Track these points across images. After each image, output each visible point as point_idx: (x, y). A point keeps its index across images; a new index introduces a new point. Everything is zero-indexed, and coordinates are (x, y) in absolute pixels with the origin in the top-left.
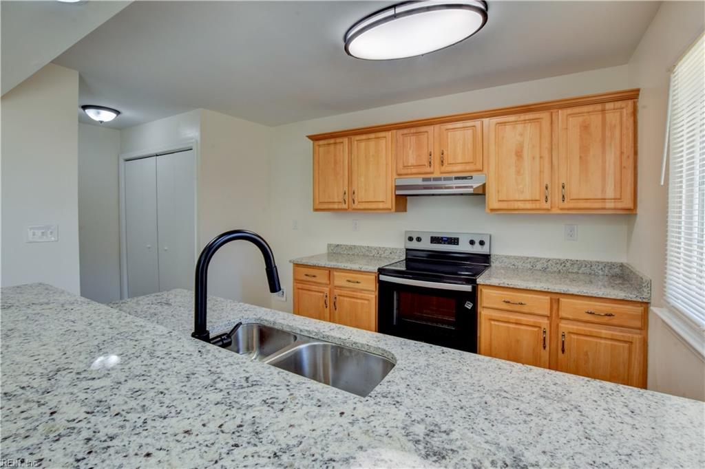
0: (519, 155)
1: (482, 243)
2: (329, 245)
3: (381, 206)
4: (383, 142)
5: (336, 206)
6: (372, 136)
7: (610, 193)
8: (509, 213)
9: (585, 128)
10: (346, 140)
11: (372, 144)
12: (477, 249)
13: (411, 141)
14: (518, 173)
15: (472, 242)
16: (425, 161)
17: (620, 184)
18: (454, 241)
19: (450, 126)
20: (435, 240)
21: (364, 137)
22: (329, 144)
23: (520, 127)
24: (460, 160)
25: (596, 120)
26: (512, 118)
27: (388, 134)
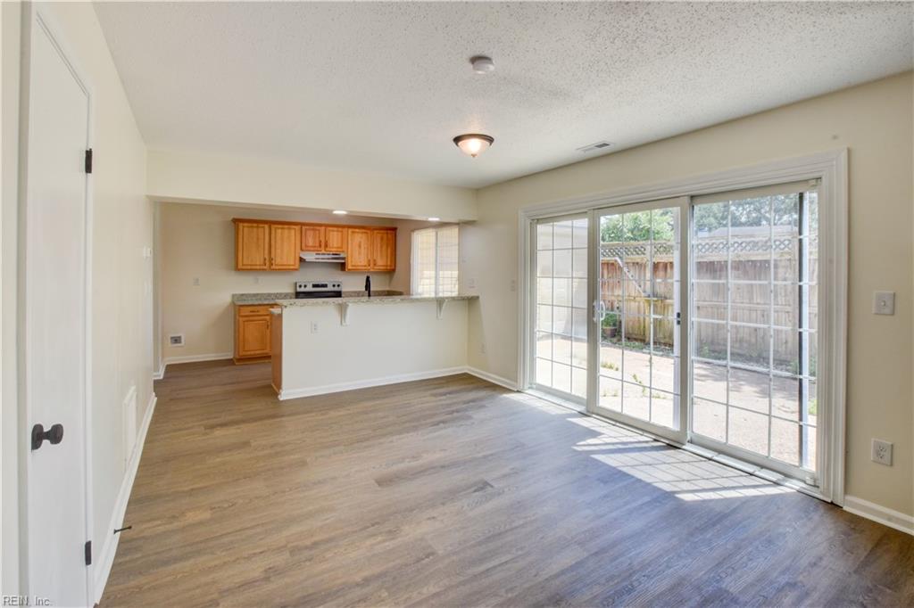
0: (360, 246)
1: (339, 286)
2: (233, 296)
3: (292, 267)
4: (293, 232)
5: (258, 267)
6: (286, 226)
7: (389, 263)
8: (355, 271)
9: (382, 239)
10: (266, 226)
11: (286, 231)
12: (336, 289)
13: (310, 233)
14: (360, 253)
15: (334, 286)
16: (318, 245)
17: (391, 261)
18: (325, 286)
19: (331, 229)
20: (314, 286)
21: (280, 226)
22: (252, 227)
23: (360, 235)
24: (335, 245)
25: (385, 235)
26: (357, 230)
27: (297, 228)
